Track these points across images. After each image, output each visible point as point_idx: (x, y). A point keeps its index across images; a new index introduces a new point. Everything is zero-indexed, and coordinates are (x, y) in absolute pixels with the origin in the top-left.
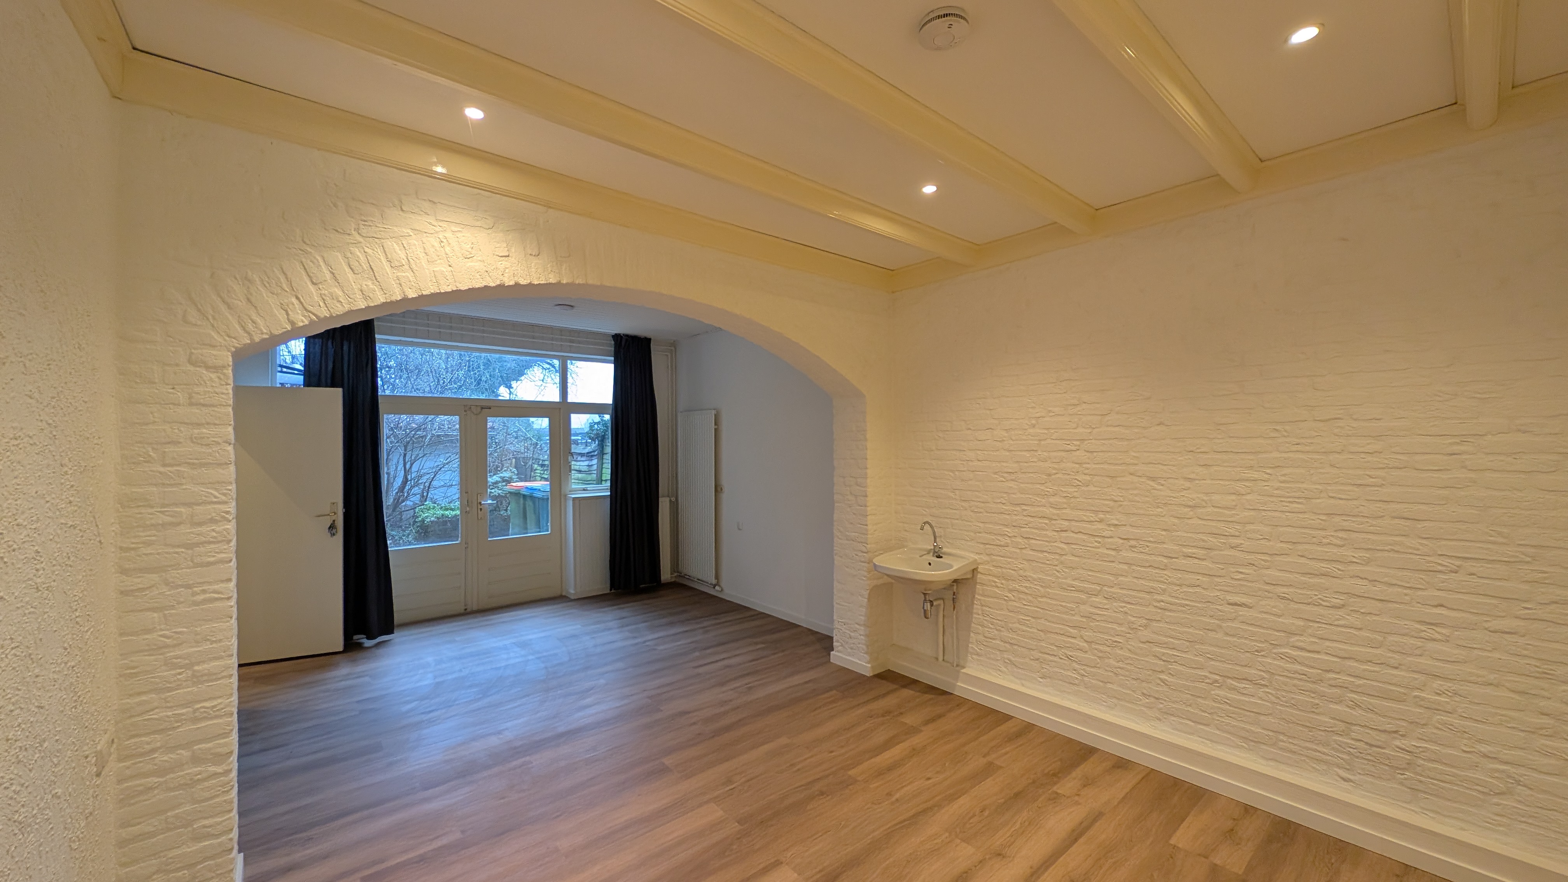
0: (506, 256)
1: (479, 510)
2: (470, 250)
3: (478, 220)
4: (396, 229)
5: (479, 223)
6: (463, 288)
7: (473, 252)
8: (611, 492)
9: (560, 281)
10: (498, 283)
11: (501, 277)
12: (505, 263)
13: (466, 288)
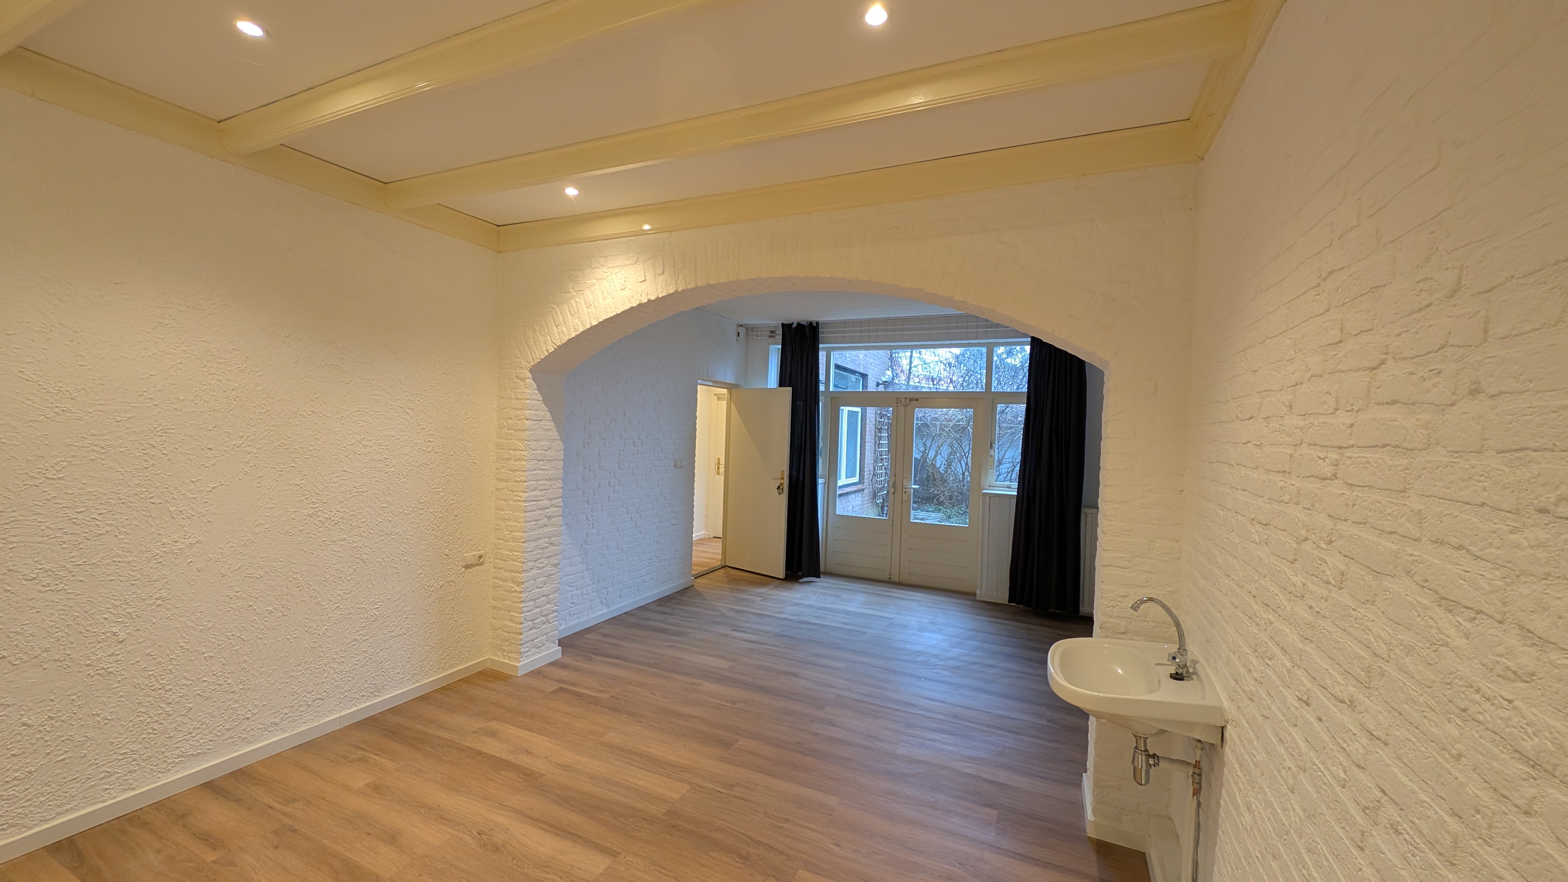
0: (643, 281)
1: (904, 493)
2: (624, 283)
3: (628, 260)
4: (588, 282)
5: (629, 262)
6: (619, 312)
7: (626, 283)
8: (1017, 492)
9: (677, 290)
10: (638, 303)
11: (640, 298)
12: (643, 286)
13: (621, 311)
